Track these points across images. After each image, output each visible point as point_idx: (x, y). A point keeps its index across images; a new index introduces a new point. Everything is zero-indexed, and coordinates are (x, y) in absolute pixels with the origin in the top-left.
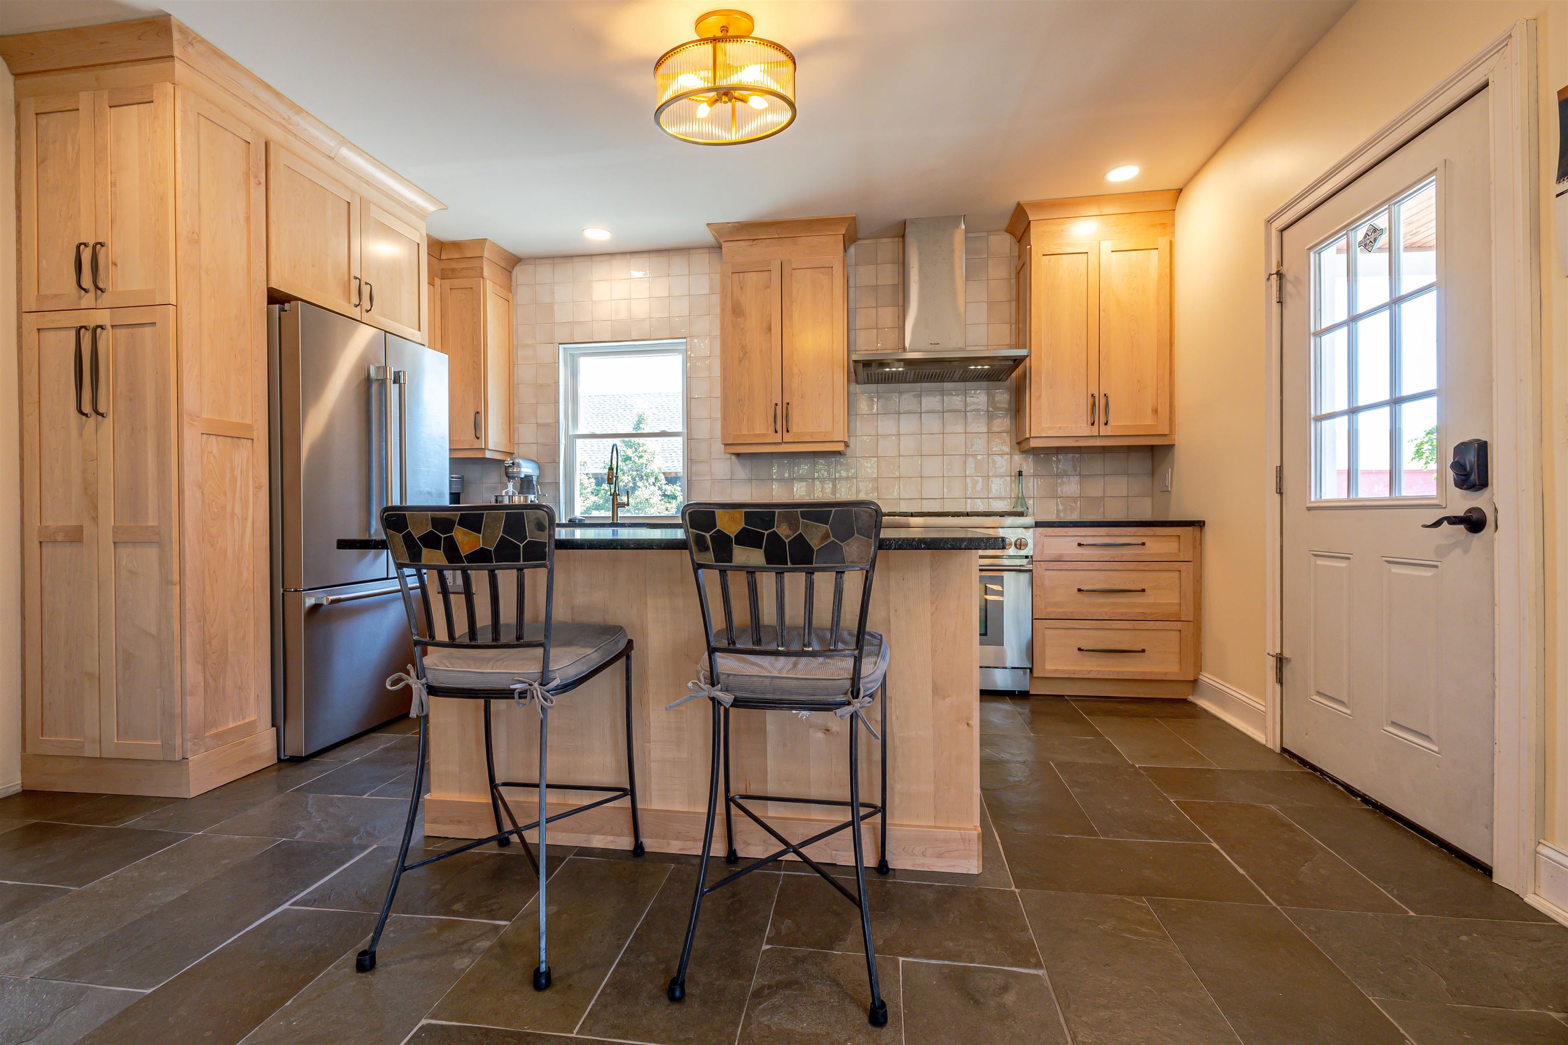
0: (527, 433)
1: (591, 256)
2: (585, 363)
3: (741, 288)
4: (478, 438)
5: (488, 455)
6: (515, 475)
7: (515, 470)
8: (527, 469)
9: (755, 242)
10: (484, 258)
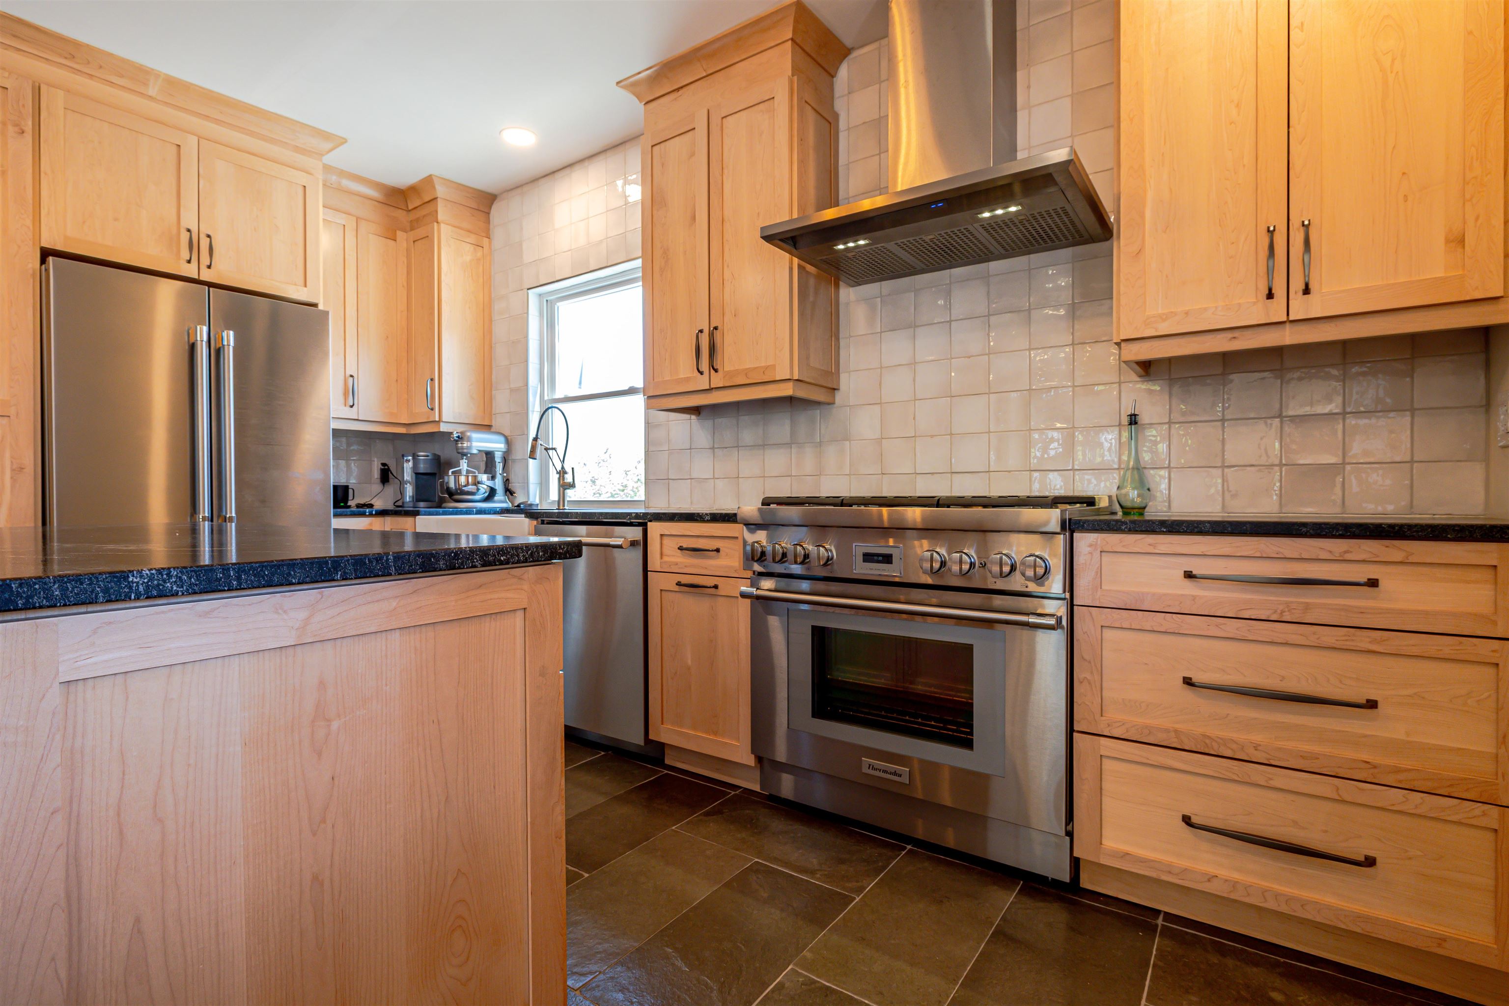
0: (502, 401)
1: (554, 172)
2: (565, 309)
3: (663, 165)
4: (432, 409)
5: (443, 428)
6: (465, 451)
7: (465, 445)
8: (479, 442)
9: (681, 92)
10: (439, 199)
